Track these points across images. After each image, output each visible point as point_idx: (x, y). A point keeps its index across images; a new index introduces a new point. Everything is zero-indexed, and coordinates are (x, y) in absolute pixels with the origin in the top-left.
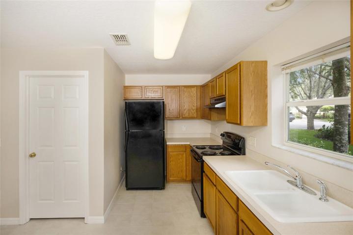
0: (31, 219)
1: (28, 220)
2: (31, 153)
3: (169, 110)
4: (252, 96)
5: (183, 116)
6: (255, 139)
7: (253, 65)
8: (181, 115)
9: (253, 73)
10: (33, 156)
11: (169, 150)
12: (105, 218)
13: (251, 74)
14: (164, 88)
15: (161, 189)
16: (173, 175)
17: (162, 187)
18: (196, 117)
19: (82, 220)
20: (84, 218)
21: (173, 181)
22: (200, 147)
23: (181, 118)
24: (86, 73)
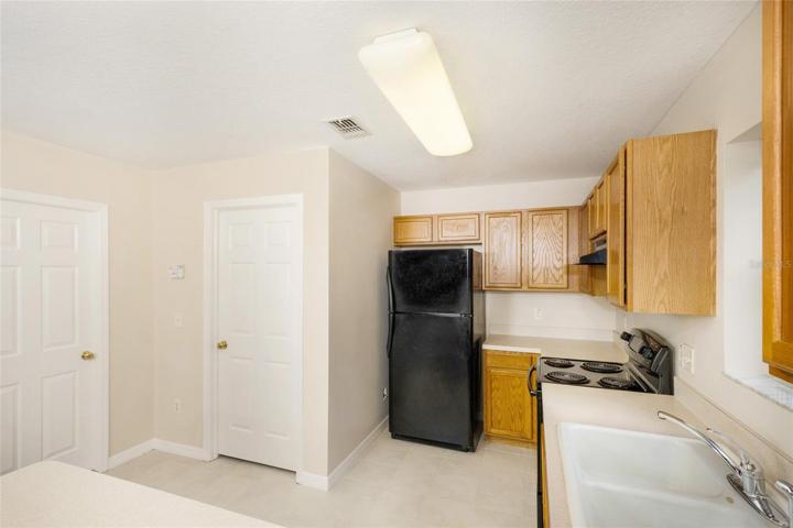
0: (221, 456)
1: (215, 456)
2: (220, 341)
3: (495, 268)
4: (662, 231)
5: (531, 284)
6: (693, 352)
7: (669, 144)
8: (524, 280)
9: (666, 170)
10: (223, 346)
11: (488, 362)
12: (329, 480)
13: (660, 173)
14: (482, 218)
15: (467, 450)
16: (499, 422)
17: (470, 447)
18: (565, 286)
19: (293, 475)
20: (295, 472)
21: (501, 438)
22: (558, 361)
23: (525, 288)
24: (298, 198)
